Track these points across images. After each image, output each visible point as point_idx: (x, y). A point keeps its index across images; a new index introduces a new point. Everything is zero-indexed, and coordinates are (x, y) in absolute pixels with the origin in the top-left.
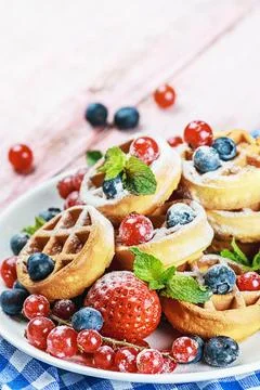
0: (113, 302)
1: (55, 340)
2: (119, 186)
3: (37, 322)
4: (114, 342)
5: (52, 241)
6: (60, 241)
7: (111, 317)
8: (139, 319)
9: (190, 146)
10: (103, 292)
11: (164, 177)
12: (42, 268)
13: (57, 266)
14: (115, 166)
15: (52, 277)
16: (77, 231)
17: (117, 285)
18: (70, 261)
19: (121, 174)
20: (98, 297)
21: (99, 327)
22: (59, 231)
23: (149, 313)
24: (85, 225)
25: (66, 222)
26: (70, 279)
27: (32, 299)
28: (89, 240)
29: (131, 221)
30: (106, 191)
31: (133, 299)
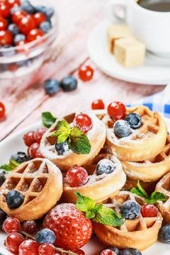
0: (62, 226)
1: (25, 250)
2: (66, 147)
3: (13, 236)
4: (62, 251)
5: (22, 181)
6: (28, 182)
7: (60, 235)
8: (78, 238)
9: (111, 118)
10: (55, 218)
11: (95, 141)
12: (16, 201)
13: (26, 199)
14: (63, 133)
15: (22, 207)
16: (39, 176)
17: (65, 215)
18: (34, 197)
19: (68, 139)
20: (52, 221)
21: (52, 242)
22: (27, 174)
23: (85, 234)
24: (44, 172)
25: (31, 169)
26: (34, 209)
27: (9, 220)
28: (47, 184)
29: (74, 171)
30: (58, 150)
31: (76, 225)
